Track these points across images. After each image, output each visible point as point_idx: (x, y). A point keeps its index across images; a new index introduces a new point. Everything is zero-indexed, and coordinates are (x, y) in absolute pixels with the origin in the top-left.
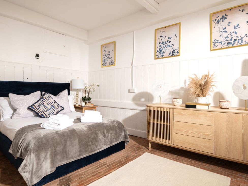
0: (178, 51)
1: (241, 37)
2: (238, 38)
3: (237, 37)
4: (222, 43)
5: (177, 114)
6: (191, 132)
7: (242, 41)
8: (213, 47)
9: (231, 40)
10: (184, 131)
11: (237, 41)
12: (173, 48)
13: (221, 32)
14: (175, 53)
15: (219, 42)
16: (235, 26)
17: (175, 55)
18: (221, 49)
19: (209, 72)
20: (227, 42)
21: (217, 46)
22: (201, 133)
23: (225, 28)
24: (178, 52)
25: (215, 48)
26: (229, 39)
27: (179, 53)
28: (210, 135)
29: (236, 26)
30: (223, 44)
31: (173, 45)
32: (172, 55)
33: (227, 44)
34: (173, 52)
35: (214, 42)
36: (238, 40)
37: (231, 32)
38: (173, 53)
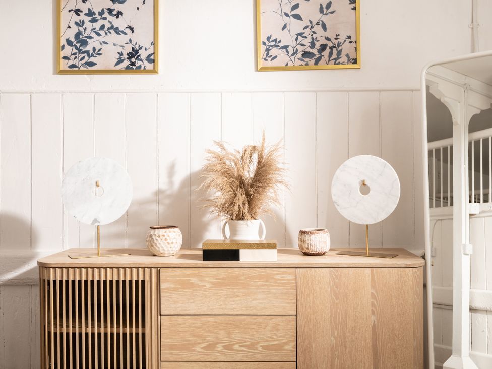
0: (150, 55)
1: (336, 42)
2: (330, 44)
3: (328, 39)
4: (287, 51)
5: (173, 286)
6: (225, 347)
7: (339, 53)
8: (266, 60)
9: (313, 45)
10: (198, 349)
11: (328, 51)
12: (130, 41)
13: (287, 15)
14: (141, 60)
15: (281, 45)
16: (321, 5)
17: (140, 66)
18: (286, 68)
19: (264, 139)
20: (301, 49)
21: (276, 57)
22: (257, 343)
23: (296, 6)
24: (152, 57)
25: (269, 63)
26: (307, 42)
27: (154, 61)
28: (287, 347)
29: (324, 6)
30: (291, 52)
31: (132, 29)
32: (127, 68)
33: (303, 55)
34: (130, 56)
35: (267, 43)
36: (331, 48)
37: (311, 22)
38: (133, 60)
